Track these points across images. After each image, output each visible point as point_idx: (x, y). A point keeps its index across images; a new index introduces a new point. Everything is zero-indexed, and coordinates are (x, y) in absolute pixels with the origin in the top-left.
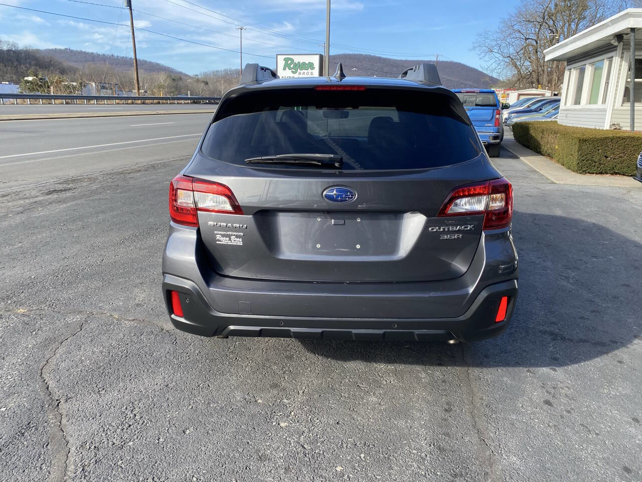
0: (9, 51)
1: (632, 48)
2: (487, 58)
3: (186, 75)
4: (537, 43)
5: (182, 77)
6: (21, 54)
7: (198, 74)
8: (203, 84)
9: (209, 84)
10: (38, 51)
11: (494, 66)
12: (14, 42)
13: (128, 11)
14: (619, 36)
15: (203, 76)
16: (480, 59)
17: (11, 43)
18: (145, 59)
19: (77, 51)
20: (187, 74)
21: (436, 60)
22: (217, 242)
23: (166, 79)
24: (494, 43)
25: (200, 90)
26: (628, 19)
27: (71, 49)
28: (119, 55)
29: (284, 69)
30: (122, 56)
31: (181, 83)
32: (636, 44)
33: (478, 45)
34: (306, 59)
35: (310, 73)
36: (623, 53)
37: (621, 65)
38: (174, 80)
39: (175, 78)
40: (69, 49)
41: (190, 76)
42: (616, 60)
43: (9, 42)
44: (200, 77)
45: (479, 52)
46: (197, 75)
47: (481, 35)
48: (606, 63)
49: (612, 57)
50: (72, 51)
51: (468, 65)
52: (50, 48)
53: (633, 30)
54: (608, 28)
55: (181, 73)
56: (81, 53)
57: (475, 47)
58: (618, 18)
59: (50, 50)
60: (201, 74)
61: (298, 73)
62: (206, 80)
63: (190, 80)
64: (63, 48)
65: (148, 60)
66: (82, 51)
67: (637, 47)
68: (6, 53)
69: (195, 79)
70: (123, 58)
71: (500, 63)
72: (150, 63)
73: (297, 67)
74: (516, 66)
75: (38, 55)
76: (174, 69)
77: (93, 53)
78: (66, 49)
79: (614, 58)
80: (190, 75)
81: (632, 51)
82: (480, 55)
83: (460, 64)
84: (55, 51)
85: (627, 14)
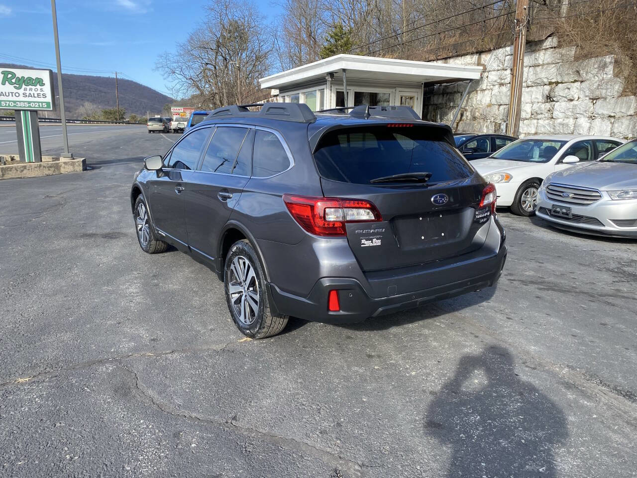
1: (345, 84)
2: (170, 79)
4: (215, 68)
11: (178, 86)
14: (331, 74)
16: (165, 79)
21: (115, 77)
22: (362, 246)
24: (175, 65)
26: (341, 62)
32: (347, 81)
33: (160, 65)
36: (331, 87)
37: (331, 96)
42: (327, 92)
45: (162, 73)
47: (162, 56)
48: (318, 94)
49: (324, 89)
51: (141, 84)
53: (344, 70)
54: (324, 67)
57: (158, 68)
58: (332, 60)
67: (349, 83)
71: (183, 84)
74: (198, 87)
79: (325, 90)
81: (345, 86)
82: (163, 75)
83: (132, 82)
85: (340, 58)
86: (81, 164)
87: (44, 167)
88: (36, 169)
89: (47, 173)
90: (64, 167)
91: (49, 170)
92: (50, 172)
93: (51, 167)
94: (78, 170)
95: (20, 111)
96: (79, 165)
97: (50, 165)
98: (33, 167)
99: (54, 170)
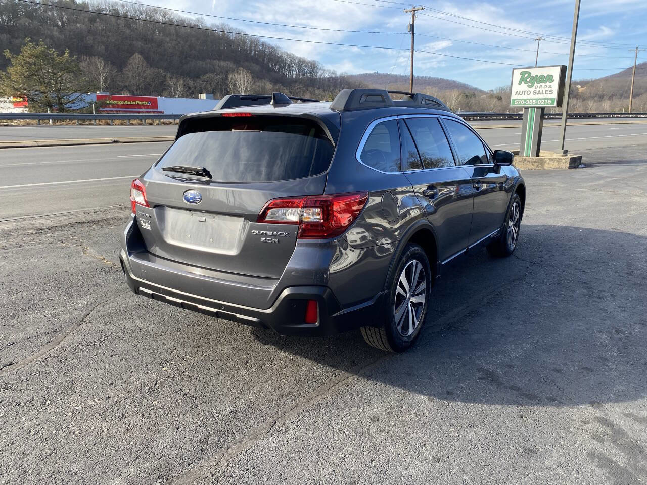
0: (329, 78)
3: (481, 91)
5: (476, 93)
6: (338, 79)
7: (494, 90)
8: (495, 100)
9: (503, 99)
10: (352, 76)
12: (334, 70)
13: (411, 36)
15: (498, 91)
17: (332, 71)
18: (442, 78)
19: (383, 74)
20: (483, 90)
23: (458, 96)
25: (492, 106)
27: (379, 72)
28: (419, 75)
29: (520, 83)
30: (421, 76)
31: (473, 100)
34: (545, 72)
35: (548, 86)
38: (467, 96)
39: (468, 95)
40: (378, 73)
41: (485, 92)
43: (330, 70)
44: (495, 92)
46: (492, 91)
50: (379, 75)
52: (362, 73)
55: (476, 89)
56: (387, 76)
59: (362, 75)
60: (496, 90)
61: (534, 87)
62: (500, 96)
63: (484, 96)
64: (372, 72)
65: (445, 78)
66: (387, 74)
68: (326, 79)
69: (489, 95)
70: (422, 77)
72: (448, 81)
73: (534, 80)
75: (351, 80)
76: (469, 86)
77: (396, 75)
78: (375, 73)
80: (485, 90)
84: (366, 75)
86: (569, 162)
87: (528, 161)
88: (520, 163)
89: (530, 168)
90: (549, 163)
91: (533, 165)
92: (533, 167)
93: (535, 162)
94: (563, 167)
95: (528, 108)
96: (566, 162)
97: (535, 160)
98: (517, 161)
99: (538, 166)
